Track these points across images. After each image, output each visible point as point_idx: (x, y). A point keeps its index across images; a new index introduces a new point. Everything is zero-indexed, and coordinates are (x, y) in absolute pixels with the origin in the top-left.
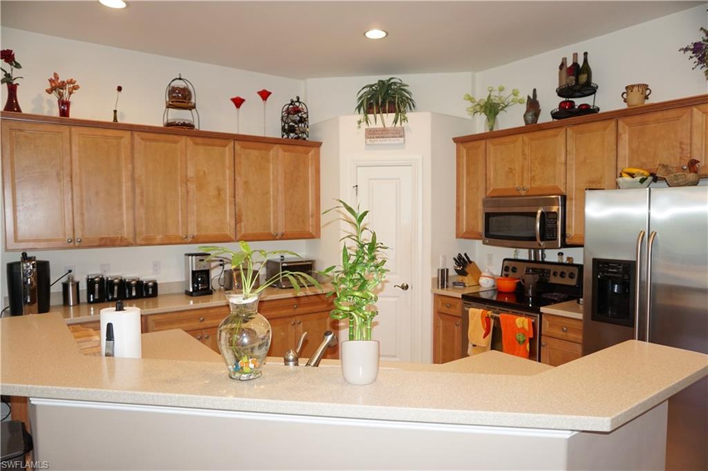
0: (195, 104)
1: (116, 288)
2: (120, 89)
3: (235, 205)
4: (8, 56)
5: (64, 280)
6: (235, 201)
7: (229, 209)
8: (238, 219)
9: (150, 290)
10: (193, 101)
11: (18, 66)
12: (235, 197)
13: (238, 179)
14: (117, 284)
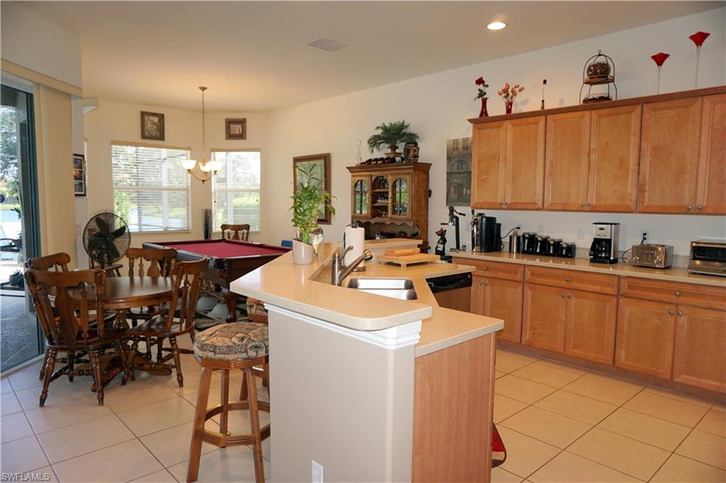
0: (614, 78)
1: (539, 244)
2: (545, 82)
3: (639, 173)
4: (480, 81)
5: (511, 234)
6: (639, 169)
7: (632, 178)
8: (641, 189)
9: (564, 251)
10: (611, 74)
11: (487, 86)
12: (639, 166)
13: (644, 145)
14: (540, 242)
